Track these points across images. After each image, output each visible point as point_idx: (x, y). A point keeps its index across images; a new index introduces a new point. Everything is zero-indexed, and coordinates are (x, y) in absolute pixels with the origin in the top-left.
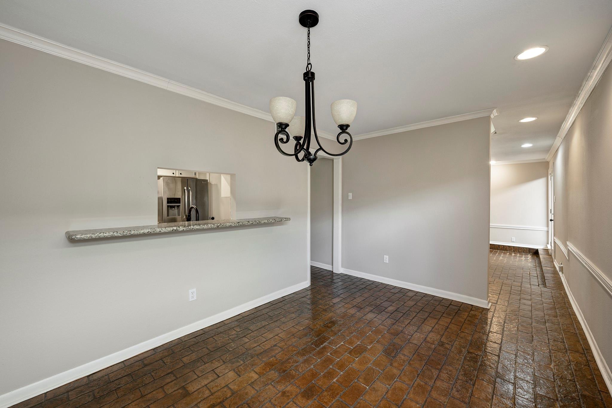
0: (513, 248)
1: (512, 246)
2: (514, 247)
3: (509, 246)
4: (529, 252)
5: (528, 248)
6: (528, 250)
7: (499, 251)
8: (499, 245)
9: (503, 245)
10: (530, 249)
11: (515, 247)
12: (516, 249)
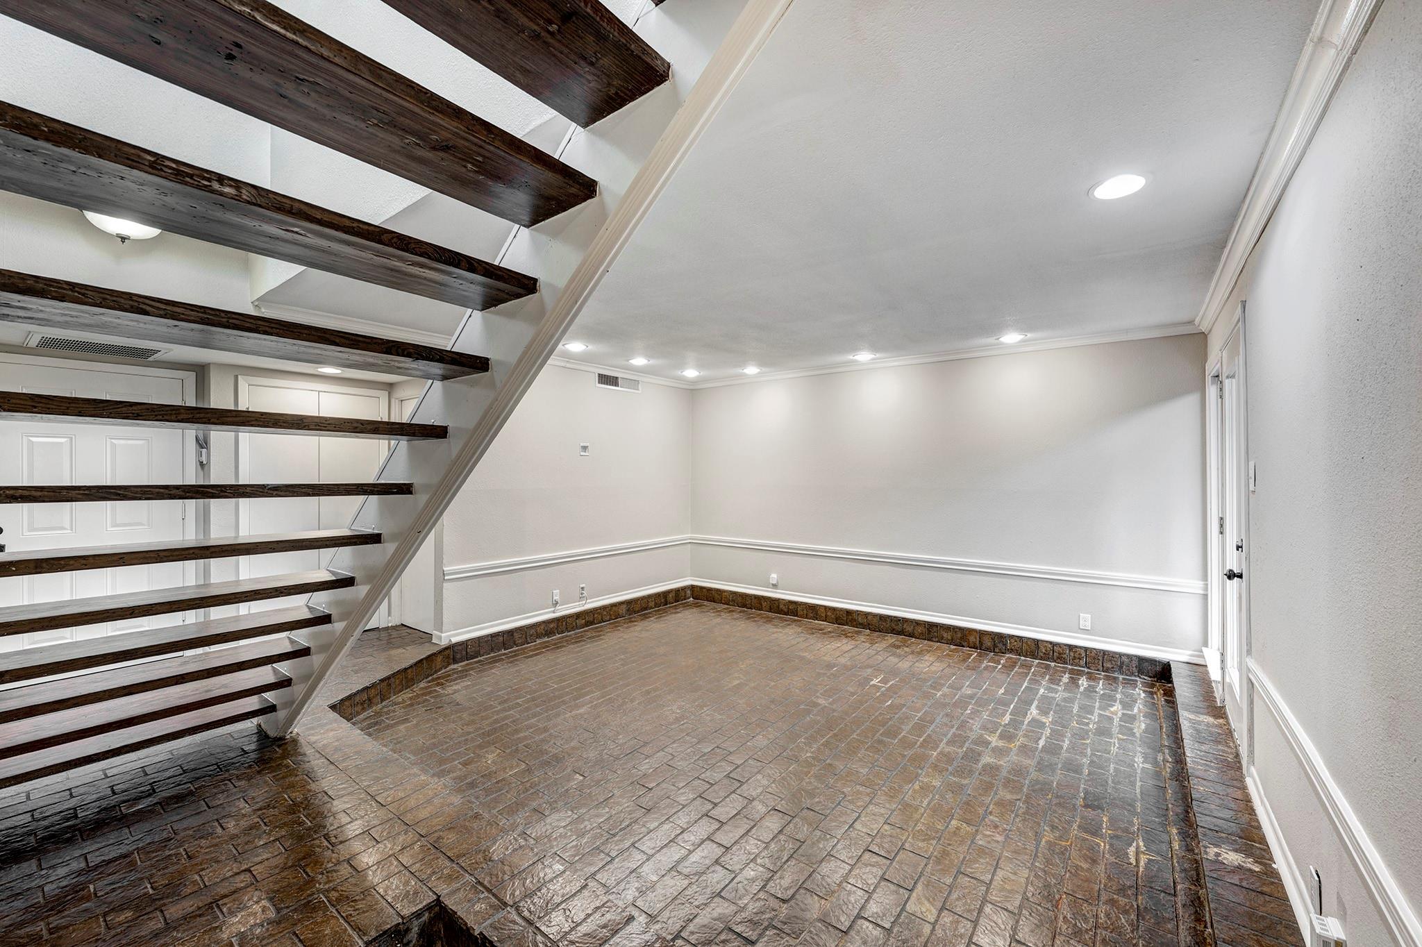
0: (1083, 655)
1: (1081, 647)
2: (1086, 649)
3: (1071, 647)
4: (1141, 672)
5: (1136, 656)
6: (1135, 663)
7: (1037, 661)
8: (1038, 641)
9: (1051, 643)
10: (1142, 660)
11: (1091, 650)
12: (1094, 658)
